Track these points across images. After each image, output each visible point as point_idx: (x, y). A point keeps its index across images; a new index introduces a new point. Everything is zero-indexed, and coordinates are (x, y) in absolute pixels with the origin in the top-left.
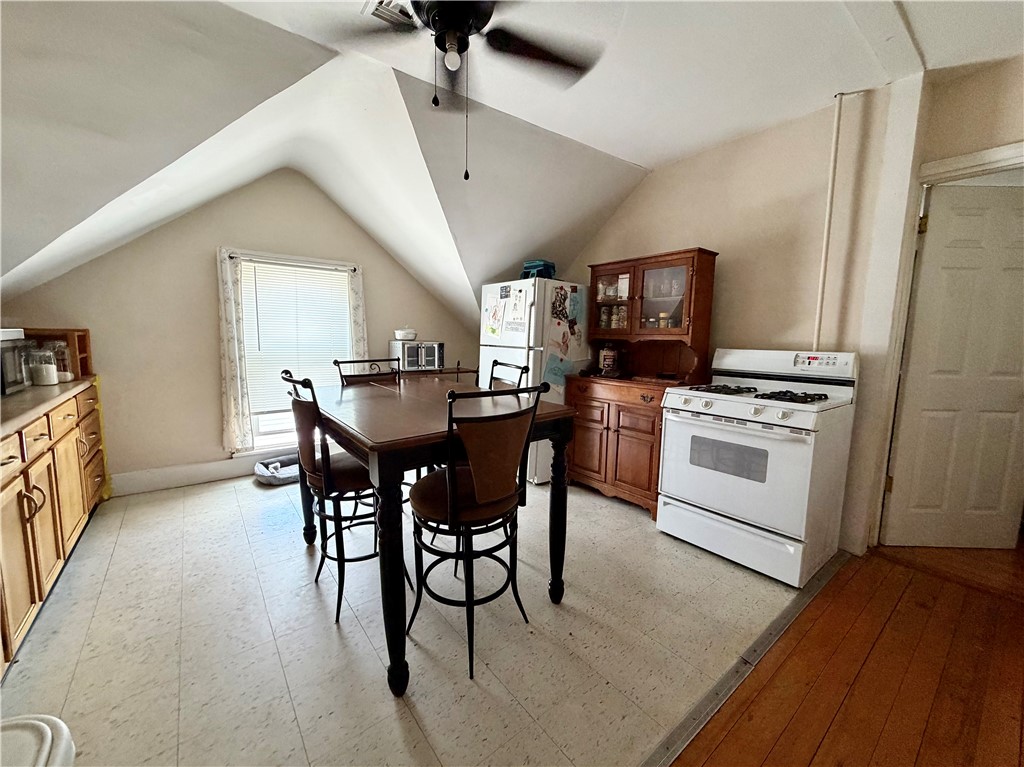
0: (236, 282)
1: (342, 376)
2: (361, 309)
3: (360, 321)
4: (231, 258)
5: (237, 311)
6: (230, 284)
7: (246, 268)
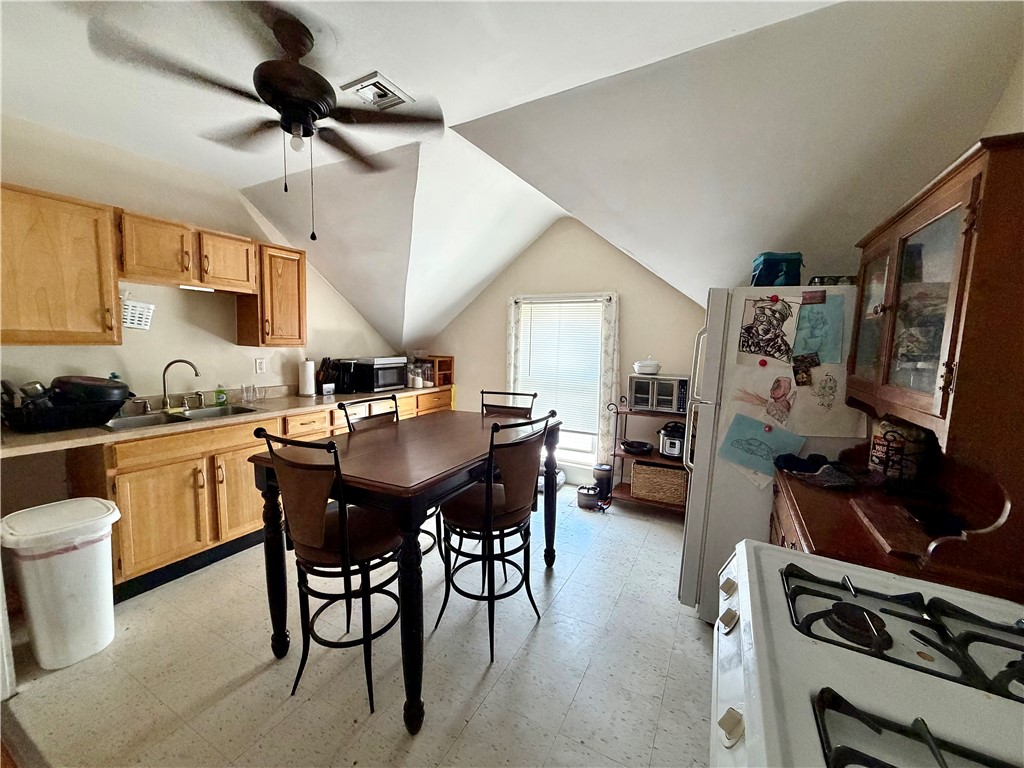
0: (517, 322)
1: (483, 405)
2: (612, 338)
3: (610, 351)
4: (516, 303)
5: (516, 344)
6: (513, 324)
7: (525, 308)
